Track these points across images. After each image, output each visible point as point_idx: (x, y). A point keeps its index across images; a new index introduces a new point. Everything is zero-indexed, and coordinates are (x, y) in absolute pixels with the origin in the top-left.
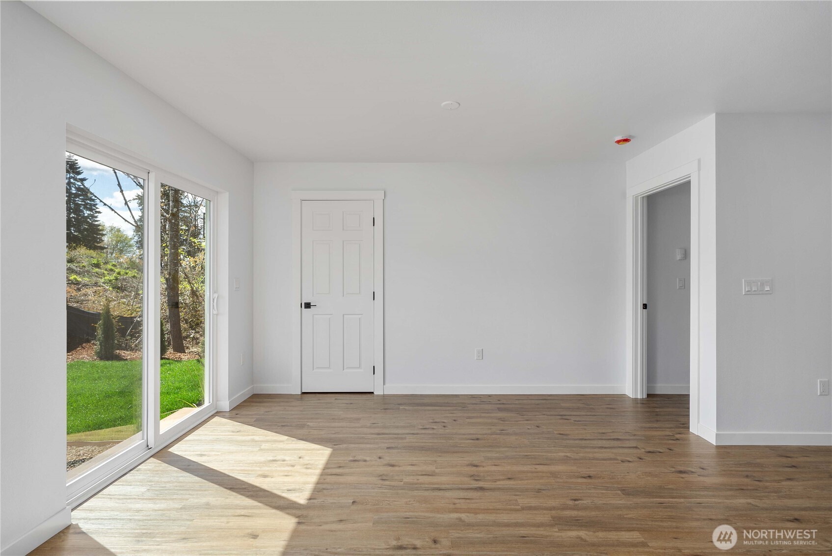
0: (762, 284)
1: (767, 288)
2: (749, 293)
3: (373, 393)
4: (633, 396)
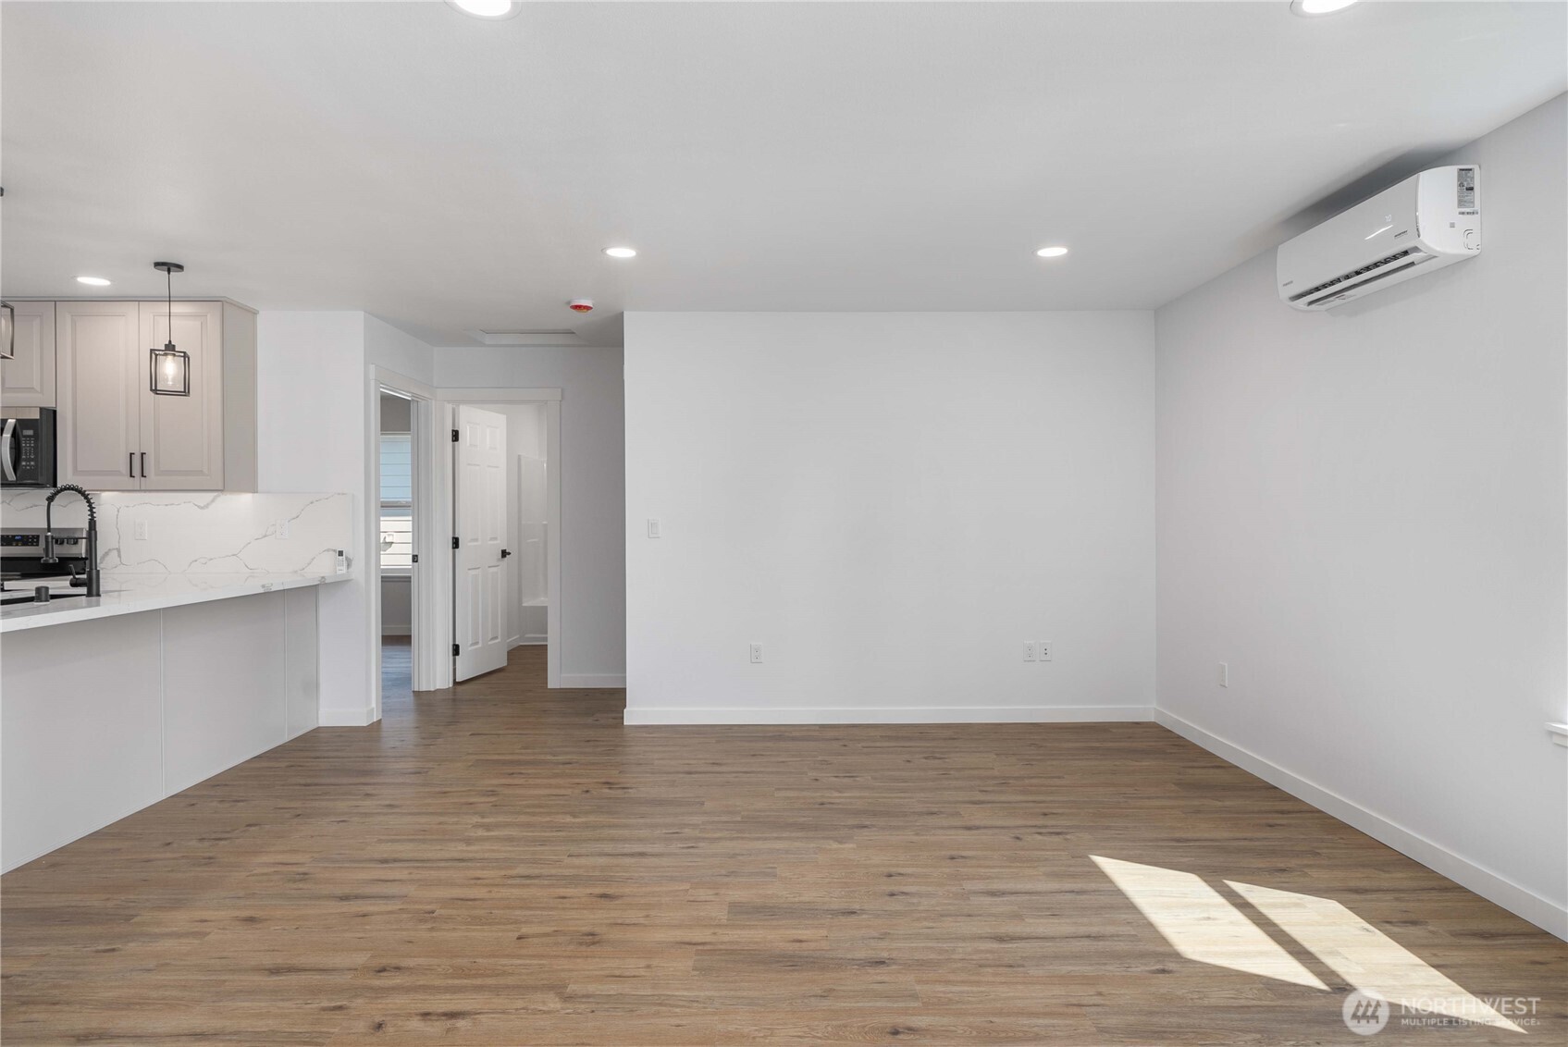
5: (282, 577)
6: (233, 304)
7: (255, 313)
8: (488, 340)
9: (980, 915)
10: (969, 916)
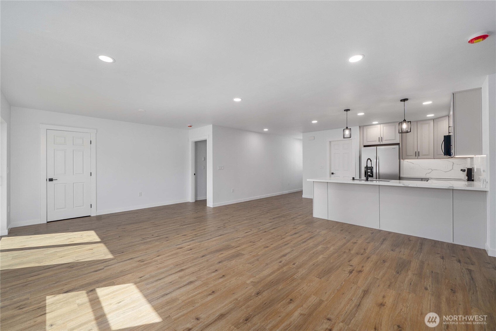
0: (222, 167)
1: (223, 168)
2: (219, 169)
3: (90, 216)
4: (192, 201)
9: (190, 274)
10: (193, 273)
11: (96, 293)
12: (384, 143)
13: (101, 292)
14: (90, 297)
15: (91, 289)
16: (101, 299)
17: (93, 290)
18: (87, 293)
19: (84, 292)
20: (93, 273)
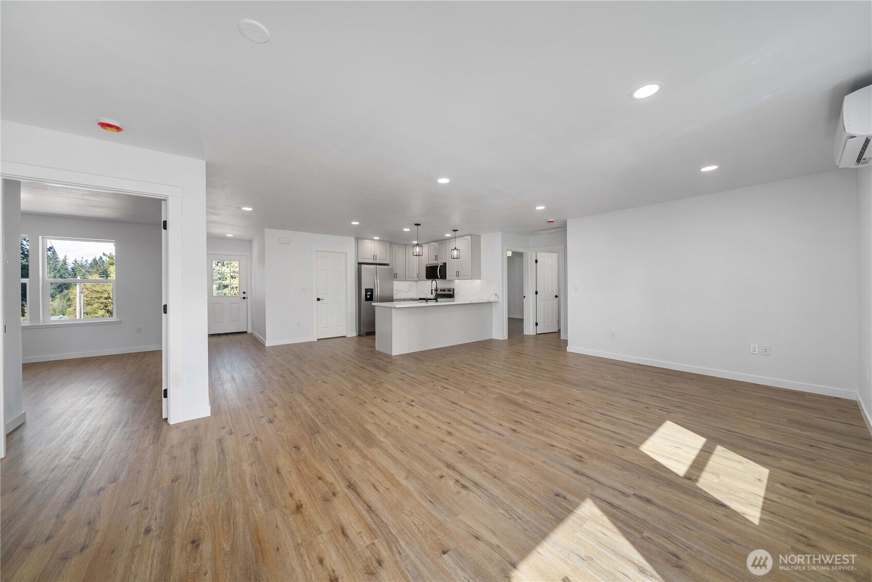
5: (484, 299)
6: (474, 235)
7: (480, 236)
8: (542, 232)
11: (688, 472)
12: (378, 262)
13: (681, 469)
14: (698, 474)
15: (687, 481)
16: (689, 463)
17: (687, 477)
18: (696, 480)
19: (699, 485)
20: (658, 502)
